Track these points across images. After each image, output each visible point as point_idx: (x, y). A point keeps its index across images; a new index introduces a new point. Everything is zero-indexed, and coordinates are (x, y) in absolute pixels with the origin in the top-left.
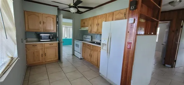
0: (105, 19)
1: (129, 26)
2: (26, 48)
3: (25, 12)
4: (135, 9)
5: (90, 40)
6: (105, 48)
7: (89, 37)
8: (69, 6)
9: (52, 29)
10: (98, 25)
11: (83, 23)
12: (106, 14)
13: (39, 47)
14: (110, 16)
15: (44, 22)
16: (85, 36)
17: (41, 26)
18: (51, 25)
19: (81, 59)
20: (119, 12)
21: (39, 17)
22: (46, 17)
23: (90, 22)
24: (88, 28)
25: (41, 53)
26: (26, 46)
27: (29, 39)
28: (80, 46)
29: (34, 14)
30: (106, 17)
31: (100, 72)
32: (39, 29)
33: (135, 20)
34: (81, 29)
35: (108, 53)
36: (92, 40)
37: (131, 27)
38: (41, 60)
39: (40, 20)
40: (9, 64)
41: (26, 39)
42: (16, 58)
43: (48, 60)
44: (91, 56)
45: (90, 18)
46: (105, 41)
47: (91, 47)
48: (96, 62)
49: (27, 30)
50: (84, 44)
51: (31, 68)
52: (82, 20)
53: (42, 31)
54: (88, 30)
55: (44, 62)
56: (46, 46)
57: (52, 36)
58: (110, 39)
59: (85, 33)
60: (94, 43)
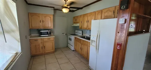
0: (94, 17)
1: (119, 26)
2: (30, 42)
3: (29, 14)
4: (127, 9)
5: (81, 35)
6: (94, 44)
7: (81, 32)
8: (62, 7)
9: (50, 26)
10: (88, 21)
11: (75, 20)
12: (95, 12)
13: (40, 41)
14: (99, 14)
15: (44, 21)
16: (76, 31)
17: (41, 24)
18: (49, 23)
19: (73, 51)
20: (108, 10)
21: (39, 17)
22: (45, 17)
23: (81, 19)
24: (79, 24)
25: (41, 46)
26: (30, 41)
27: (32, 35)
28: (72, 40)
29: (35, 14)
30: (95, 15)
31: (90, 65)
32: (40, 26)
33: (126, 20)
34: (73, 25)
35: (96, 49)
36: (82, 35)
37: (122, 28)
38: (41, 51)
39: (40, 19)
40: (13, 60)
41: (30, 34)
42: (20, 53)
43: (47, 52)
44: (81, 49)
45: (81, 16)
46: (94, 38)
47: (81, 42)
48: (86, 55)
49: (30, 28)
50: (75, 38)
51: (34, 58)
52: (74, 17)
53: (42, 28)
54: (79, 26)
55: (44, 53)
56: (45, 40)
57: (49, 32)
58: (98, 37)
59: (76, 28)
60: (84, 37)
